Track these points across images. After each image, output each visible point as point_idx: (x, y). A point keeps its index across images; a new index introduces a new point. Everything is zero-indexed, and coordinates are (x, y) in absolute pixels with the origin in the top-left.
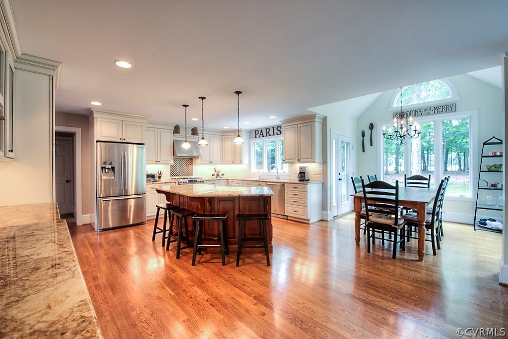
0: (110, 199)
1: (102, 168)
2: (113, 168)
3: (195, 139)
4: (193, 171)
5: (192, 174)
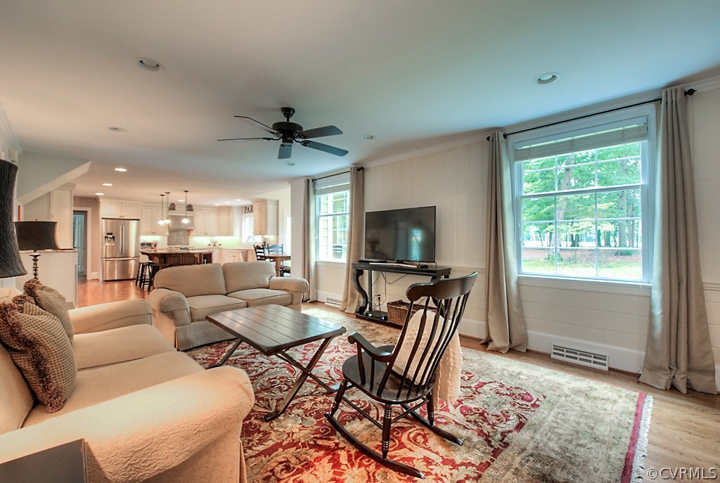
0: (116, 259)
1: (106, 237)
2: (114, 238)
3: (190, 214)
4: (190, 241)
5: (188, 244)
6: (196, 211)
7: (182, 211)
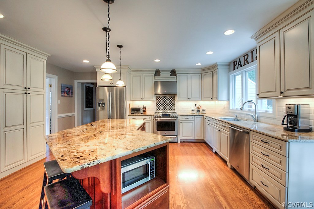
1: (98, 103)
2: (104, 104)
3: (173, 79)
4: (175, 107)
5: (174, 109)
6: (179, 75)
7: (166, 77)
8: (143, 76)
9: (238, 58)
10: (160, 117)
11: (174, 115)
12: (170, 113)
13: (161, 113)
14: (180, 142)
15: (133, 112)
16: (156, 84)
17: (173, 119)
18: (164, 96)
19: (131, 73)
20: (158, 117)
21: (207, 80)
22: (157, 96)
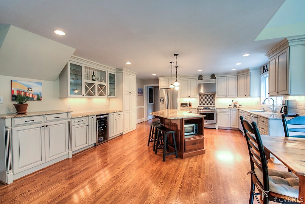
1: (160, 100)
2: (164, 100)
3: (213, 81)
4: (215, 103)
5: (214, 104)
6: (218, 79)
7: (207, 80)
8: (189, 81)
9: (265, 64)
10: (202, 110)
11: (213, 108)
12: (210, 107)
13: (203, 107)
14: (218, 129)
15: (182, 106)
16: (199, 86)
17: (212, 111)
18: (206, 94)
19: (181, 78)
20: (200, 110)
21: (242, 81)
22: (200, 95)
